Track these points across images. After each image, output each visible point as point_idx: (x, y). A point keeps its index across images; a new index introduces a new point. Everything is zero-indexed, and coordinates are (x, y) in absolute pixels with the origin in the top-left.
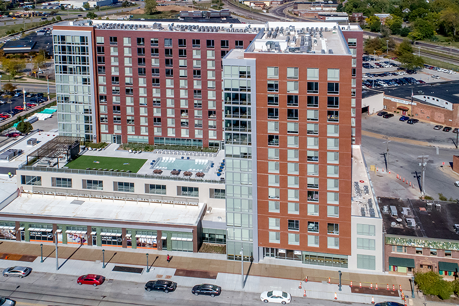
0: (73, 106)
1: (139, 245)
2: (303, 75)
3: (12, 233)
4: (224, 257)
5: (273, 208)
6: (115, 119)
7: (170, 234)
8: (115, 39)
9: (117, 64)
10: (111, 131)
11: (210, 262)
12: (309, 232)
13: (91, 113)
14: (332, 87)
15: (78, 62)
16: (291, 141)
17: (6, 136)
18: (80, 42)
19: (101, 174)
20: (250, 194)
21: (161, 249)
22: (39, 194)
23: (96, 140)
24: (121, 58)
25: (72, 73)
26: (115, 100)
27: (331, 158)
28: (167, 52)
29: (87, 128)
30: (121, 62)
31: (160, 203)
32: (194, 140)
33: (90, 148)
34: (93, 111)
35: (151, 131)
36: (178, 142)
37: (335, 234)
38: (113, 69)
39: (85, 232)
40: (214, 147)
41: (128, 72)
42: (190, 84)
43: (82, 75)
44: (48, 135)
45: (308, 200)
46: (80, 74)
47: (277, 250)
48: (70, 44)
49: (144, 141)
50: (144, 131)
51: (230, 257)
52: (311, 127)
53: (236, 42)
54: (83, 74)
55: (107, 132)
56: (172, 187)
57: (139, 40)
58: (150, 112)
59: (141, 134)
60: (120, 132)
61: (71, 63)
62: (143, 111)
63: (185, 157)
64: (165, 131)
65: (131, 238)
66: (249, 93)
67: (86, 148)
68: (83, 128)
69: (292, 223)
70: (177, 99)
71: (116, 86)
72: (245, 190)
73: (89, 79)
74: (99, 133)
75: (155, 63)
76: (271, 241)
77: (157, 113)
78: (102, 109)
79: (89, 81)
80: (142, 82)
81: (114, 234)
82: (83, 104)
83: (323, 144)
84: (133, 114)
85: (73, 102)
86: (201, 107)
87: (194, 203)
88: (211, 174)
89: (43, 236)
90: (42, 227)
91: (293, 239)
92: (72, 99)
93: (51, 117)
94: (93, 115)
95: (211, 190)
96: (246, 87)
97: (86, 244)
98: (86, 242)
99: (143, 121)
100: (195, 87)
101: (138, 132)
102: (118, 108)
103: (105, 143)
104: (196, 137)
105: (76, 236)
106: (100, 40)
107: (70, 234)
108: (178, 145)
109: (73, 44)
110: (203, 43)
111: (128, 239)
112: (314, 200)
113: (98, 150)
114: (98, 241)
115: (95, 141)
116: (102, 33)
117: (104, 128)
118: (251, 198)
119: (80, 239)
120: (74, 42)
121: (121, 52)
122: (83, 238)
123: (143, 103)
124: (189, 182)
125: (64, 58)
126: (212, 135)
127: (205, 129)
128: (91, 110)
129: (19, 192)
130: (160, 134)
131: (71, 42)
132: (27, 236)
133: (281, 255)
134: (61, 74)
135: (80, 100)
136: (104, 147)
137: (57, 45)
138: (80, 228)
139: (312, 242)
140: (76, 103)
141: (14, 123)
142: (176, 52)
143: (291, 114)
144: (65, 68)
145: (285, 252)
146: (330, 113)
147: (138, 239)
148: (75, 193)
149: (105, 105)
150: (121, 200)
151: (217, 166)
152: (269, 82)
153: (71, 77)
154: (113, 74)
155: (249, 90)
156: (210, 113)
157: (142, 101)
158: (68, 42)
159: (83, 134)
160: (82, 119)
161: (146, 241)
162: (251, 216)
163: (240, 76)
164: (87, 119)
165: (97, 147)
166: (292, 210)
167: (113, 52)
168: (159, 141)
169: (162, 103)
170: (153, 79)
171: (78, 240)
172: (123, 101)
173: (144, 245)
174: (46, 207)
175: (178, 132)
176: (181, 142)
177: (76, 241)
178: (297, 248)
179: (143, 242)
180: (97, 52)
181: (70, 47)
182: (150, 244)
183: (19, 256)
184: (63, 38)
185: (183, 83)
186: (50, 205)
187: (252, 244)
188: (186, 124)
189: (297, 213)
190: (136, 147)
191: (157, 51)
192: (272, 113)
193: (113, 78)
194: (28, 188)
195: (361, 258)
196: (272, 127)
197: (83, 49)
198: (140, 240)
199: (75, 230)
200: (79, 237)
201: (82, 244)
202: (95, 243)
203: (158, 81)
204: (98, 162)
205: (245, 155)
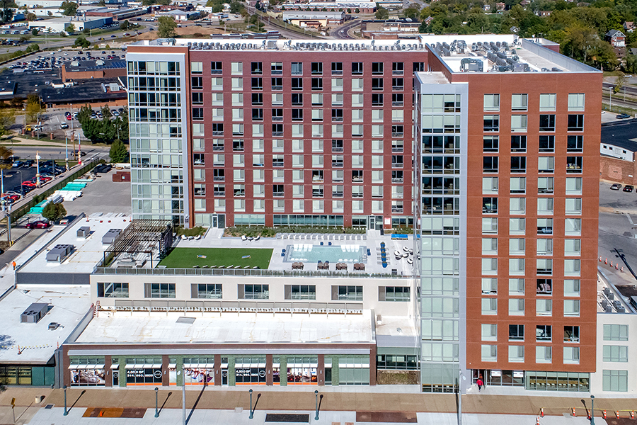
0: (155, 173)
1: (291, 379)
2: (534, 104)
3: (99, 376)
4: (416, 389)
5: (487, 308)
6: (216, 189)
7: (336, 358)
8: (219, 65)
9: (221, 104)
10: (210, 209)
11: (398, 398)
12: (537, 341)
13: (181, 182)
14: (575, 121)
15: (163, 102)
16: (515, 206)
17: (26, 227)
18: (167, 72)
19: (219, 273)
20: (456, 289)
21: (323, 384)
22: (124, 311)
23: (188, 224)
24: (227, 93)
25: (154, 120)
26: (217, 159)
27: (571, 228)
28: (296, 83)
29: (176, 205)
30: (228, 101)
31: (308, 313)
32: (333, 217)
33: (183, 237)
34: (185, 179)
35: (269, 206)
36: (309, 220)
37: (573, 342)
38: (215, 111)
39: (211, 365)
40: (360, 226)
41: (237, 115)
42: (327, 131)
43: (169, 123)
44: (101, 222)
45: (538, 293)
46: (167, 120)
47: (489, 372)
48: (153, 74)
49: (259, 221)
50: (258, 206)
51: (426, 388)
52: (543, 183)
53: (394, 64)
54: (172, 121)
55: (204, 210)
56: (324, 287)
57: (254, 66)
58: (268, 176)
59: (255, 211)
60: (223, 209)
61: (154, 105)
62: (258, 176)
63: (326, 243)
64: (289, 206)
65: (278, 370)
66: (458, 134)
67: (177, 237)
68: (169, 205)
69: (515, 330)
70: (307, 155)
71: (219, 139)
72: (449, 284)
73: (180, 129)
74: (193, 212)
75: (276, 100)
76: (483, 360)
77: (278, 177)
78: (198, 174)
79: (180, 132)
80: (257, 130)
81: (254, 366)
82: (170, 169)
83: (559, 208)
84: (243, 180)
85: (155, 166)
86: (341, 165)
87: (356, 311)
88: (373, 265)
89: (146, 375)
90: (146, 363)
91: (514, 355)
92: (154, 161)
93: (81, 196)
94: (185, 185)
95: (381, 289)
96: (453, 126)
97: (211, 384)
98: (213, 381)
99: (258, 191)
100: (333, 136)
101: (249, 209)
102: (222, 173)
103: (201, 227)
104: (334, 211)
105: (198, 372)
106: (197, 66)
107: (188, 369)
108: (308, 225)
109: (157, 74)
110: (347, 67)
111: (274, 372)
112: (543, 293)
113: (196, 238)
114: (231, 378)
115: (186, 225)
116: (200, 57)
117: (199, 205)
118: (457, 295)
119: (203, 376)
120: (159, 72)
121: (228, 85)
122: (208, 375)
123: (259, 163)
124: (348, 278)
125: (143, 97)
126: (357, 207)
127: (347, 197)
128: (181, 177)
129: (94, 310)
130: (282, 210)
131: (155, 72)
132: (122, 377)
133: (495, 381)
134: (138, 122)
135: (166, 162)
136: (202, 234)
137: (132, 75)
138: (202, 360)
139: (541, 356)
140: (160, 166)
141: (29, 207)
142: (307, 82)
143: (517, 164)
144: (144, 113)
145: (500, 375)
146: (571, 160)
147: (289, 369)
148: (180, 307)
149: (202, 168)
150: (249, 312)
151: (376, 253)
152: (486, 118)
153: (152, 126)
154: (214, 119)
155: (458, 131)
156: (355, 173)
157: (257, 159)
158: (149, 71)
159: (169, 214)
160: (168, 190)
161: (300, 372)
162: (456, 323)
163: (446, 110)
164: (175, 190)
165: (193, 234)
166: (515, 310)
167: (216, 85)
168: (281, 220)
169: (285, 162)
170: (274, 126)
171: (200, 378)
172: (229, 161)
173: (298, 379)
174: (143, 330)
175: (308, 206)
176: (312, 220)
177: (197, 380)
178: (518, 366)
179: (297, 374)
180: (192, 87)
181: (152, 80)
182: (307, 377)
183: (118, 410)
184: (142, 65)
185: (316, 130)
186: (148, 327)
187: (458, 365)
188: (319, 193)
189: (522, 314)
190: (251, 232)
191: (280, 81)
192: (489, 164)
193: (215, 125)
194: (108, 302)
195: (608, 374)
196: (488, 186)
197: (172, 82)
198: (292, 372)
199: (196, 362)
200: (202, 374)
201: (206, 385)
202: (225, 382)
203: (280, 128)
204: (203, 257)
205: (448, 230)
